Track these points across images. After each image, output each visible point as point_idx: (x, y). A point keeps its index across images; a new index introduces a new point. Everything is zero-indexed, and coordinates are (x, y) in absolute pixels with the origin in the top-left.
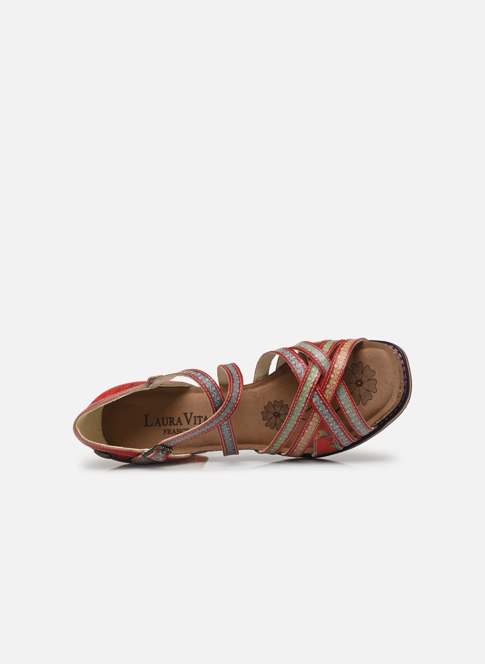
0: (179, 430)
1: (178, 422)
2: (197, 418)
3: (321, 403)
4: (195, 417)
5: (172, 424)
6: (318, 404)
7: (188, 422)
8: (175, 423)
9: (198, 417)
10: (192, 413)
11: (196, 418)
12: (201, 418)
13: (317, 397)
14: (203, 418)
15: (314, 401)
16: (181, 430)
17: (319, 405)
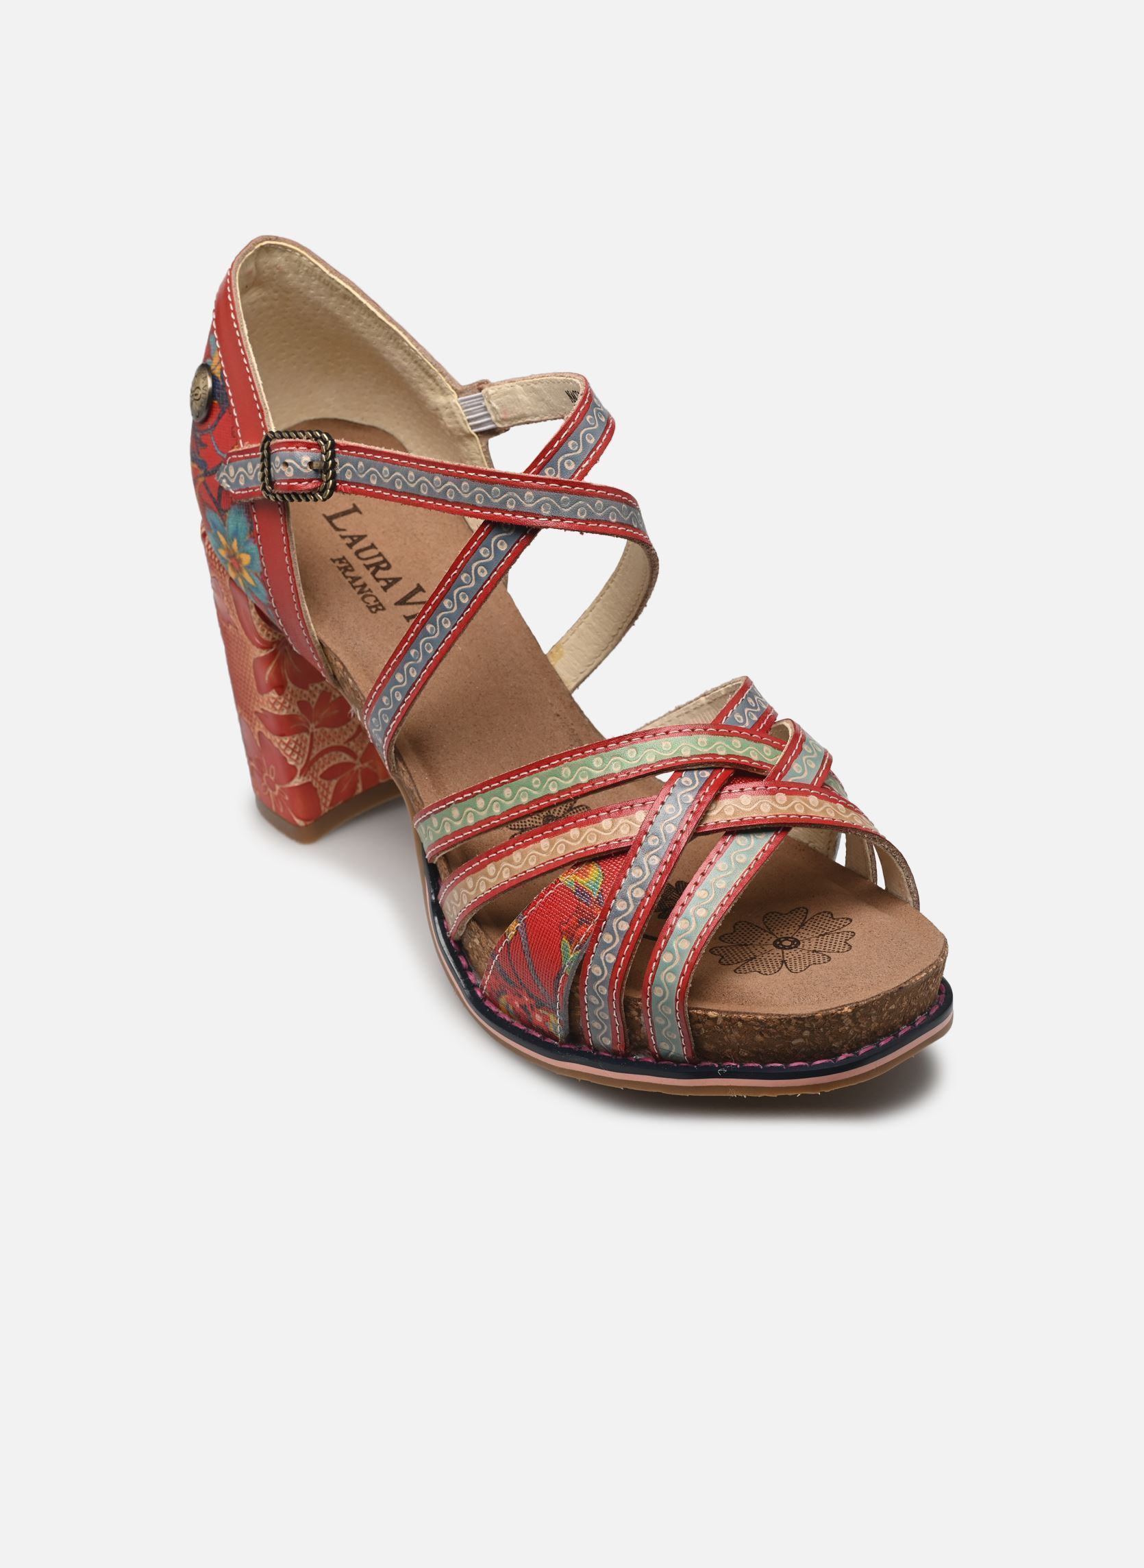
0: (366, 589)
1: (385, 580)
7: (402, 602)
8: (378, 576)
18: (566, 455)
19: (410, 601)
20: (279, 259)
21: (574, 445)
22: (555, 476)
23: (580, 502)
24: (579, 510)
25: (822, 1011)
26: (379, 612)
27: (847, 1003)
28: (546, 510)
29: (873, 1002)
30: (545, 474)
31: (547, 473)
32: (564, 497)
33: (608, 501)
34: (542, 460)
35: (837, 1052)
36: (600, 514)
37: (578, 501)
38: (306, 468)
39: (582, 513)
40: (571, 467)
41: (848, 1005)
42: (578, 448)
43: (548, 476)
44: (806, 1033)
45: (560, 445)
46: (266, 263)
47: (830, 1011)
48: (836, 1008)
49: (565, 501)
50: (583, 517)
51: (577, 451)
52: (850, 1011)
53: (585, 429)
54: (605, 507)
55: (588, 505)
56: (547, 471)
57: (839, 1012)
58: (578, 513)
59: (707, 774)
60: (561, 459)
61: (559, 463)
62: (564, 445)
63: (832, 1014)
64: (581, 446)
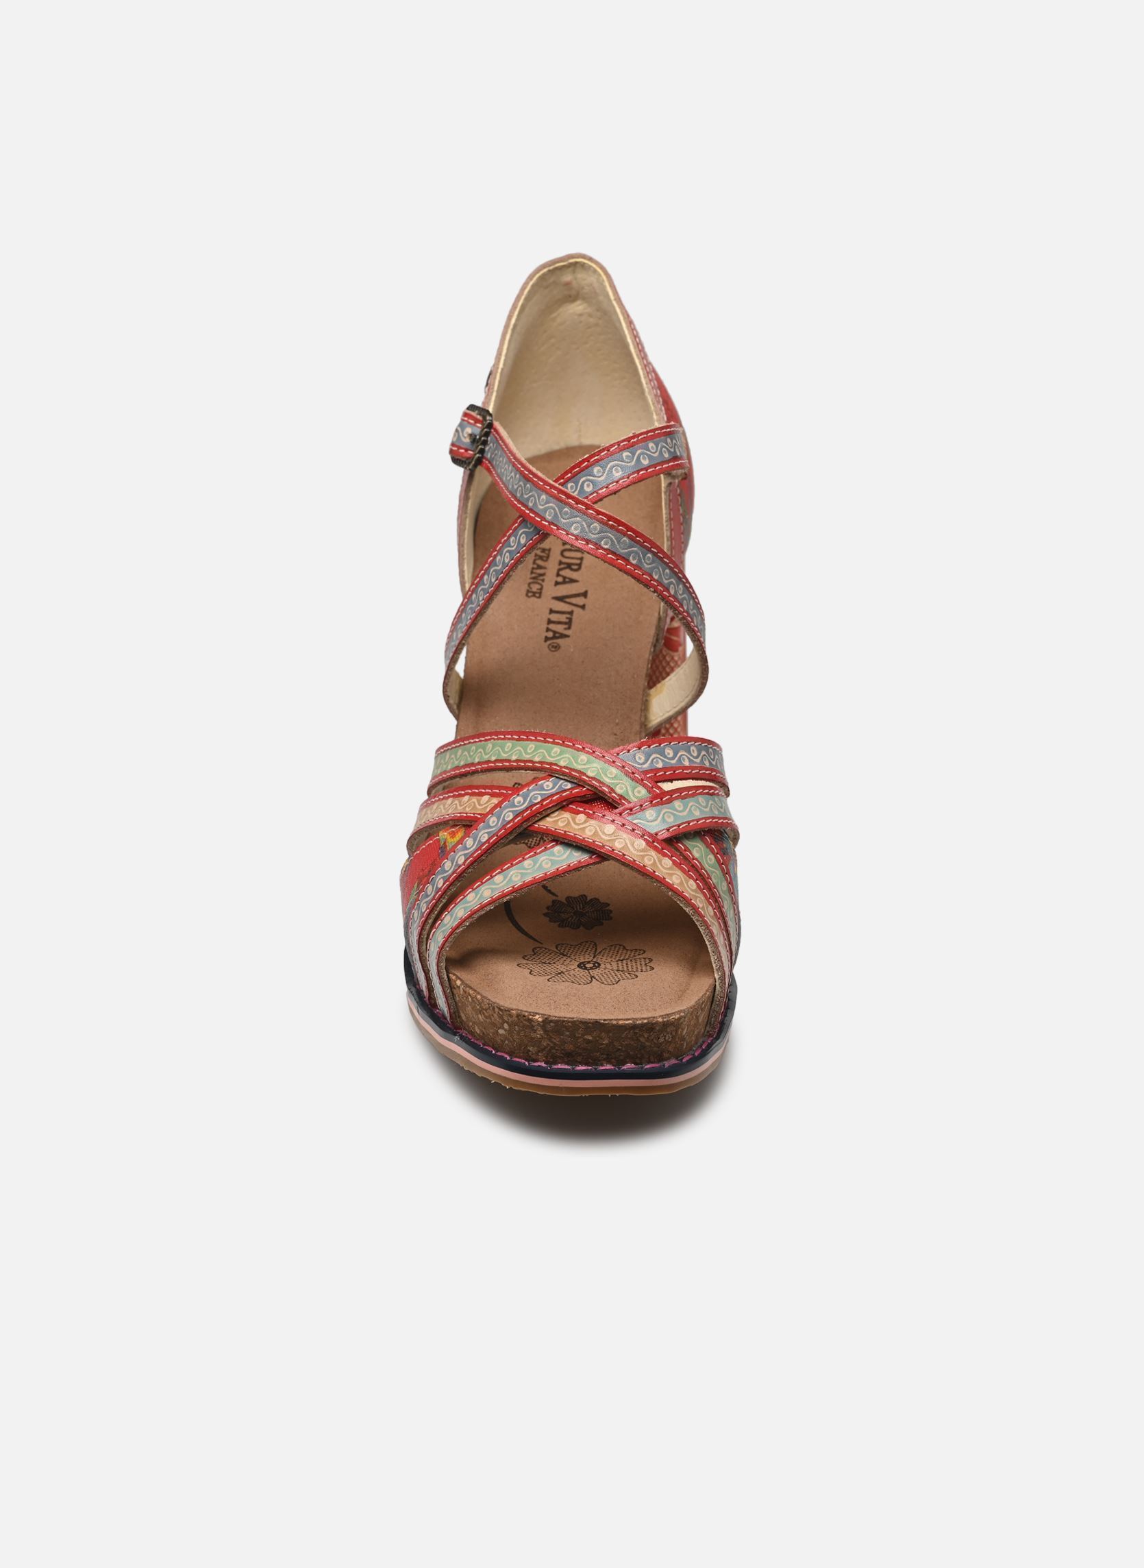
0: (541, 578)
1: (565, 578)
2: (567, 618)
3: (536, 798)
4: (571, 613)
5: (562, 566)
6: (532, 794)
7: (560, 599)
8: (561, 573)
9: (570, 620)
10: (583, 607)
11: (568, 616)
12: (566, 626)
13: (555, 789)
14: (565, 629)
15: (542, 785)
16: (540, 582)
17: (531, 796)
18: (589, 477)
19: (568, 600)
20: (582, 277)
21: (599, 471)
22: (573, 492)
23: (578, 519)
24: (574, 525)
25: (518, 1010)
26: (533, 598)
27: (541, 1012)
28: (550, 516)
29: (564, 1021)
30: (567, 488)
31: (570, 488)
32: (566, 509)
33: (606, 528)
34: (569, 475)
35: (534, 1057)
36: (593, 536)
37: (576, 517)
38: (465, 438)
39: (575, 529)
40: (589, 489)
41: (542, 1014)
42: (602, 476)
43: (569, 491)
44: (506, 1026)
45: (587, 467)
46: (584, 280)
47: (523, 1013)
48: (530, 1012)
49: (566, 513)
50: (575, 532)
51: (599, 477)
52: (540, 1020)
53: (616, 462)
54: (600, 532)
55: (584, 523)
56: (570, 485)
57: (531, 1017)
58: (573, 527)
59: (569, 786)
60: (584, 479)
61: (581, 481)
62: (590, 468)
63: (524, 1016)
64: (605, 474)
